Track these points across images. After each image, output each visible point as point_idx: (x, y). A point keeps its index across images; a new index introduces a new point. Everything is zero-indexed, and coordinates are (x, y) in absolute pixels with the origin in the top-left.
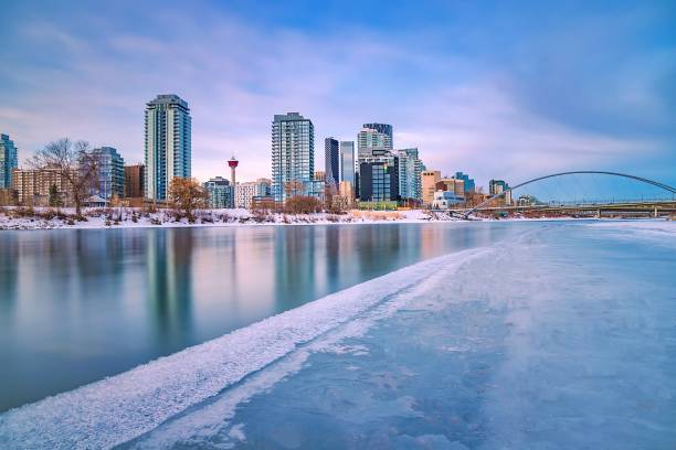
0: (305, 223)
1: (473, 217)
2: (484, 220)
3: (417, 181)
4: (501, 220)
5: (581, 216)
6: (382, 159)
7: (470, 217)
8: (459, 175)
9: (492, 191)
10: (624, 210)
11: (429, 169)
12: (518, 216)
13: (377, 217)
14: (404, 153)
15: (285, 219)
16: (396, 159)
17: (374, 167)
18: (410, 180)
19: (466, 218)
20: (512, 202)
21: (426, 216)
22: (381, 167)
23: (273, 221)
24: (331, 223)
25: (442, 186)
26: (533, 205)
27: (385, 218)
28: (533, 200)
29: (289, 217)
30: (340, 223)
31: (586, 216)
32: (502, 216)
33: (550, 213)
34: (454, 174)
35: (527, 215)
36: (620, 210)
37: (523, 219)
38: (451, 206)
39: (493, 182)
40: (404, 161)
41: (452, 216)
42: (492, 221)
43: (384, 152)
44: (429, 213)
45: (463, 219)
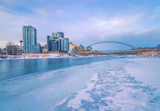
1: (77, 56)
2: (81, 56)
4: (86, 56)
5: (108, 55)
7: (75, 55)
9: (88, 49)
10: (118, 53)
16: (61, 40)
17: (53, 42)
21: (58, 55)
22: (54, 42)
32: (87, 55)
34: (80, 45)
35: (95, 55)
36: (117, 53)
37: (93, 56)
39: (88, 47)
40: (63, 41)
41: (69, 55)
42: (83, 56)
43: (57, 38)
44: (60, 55)
45: (73, 56)
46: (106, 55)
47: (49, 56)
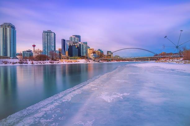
0: (40, 64)
1: (101, 61)
2: (104, 62)
3: (87, 51)
4: (109, 62)
5: (131, 61)
6: (76, 44)
7: (100, 61)
8: (99, 50)
9: (108, 54)
11: (91, 48)
12: (114, 61)
13: (69, 62)
14: (83, 43)
15: (32, 62)
16: (80, 44)
17: (73, 47)
18: (84, 51)
19: (99, 62)
20: (113, 57)
21: (86, 61)
22: (75, 47)
23: (27, 63)
24: (51, 64)
25: (94, 53)
26: (119, 58)
27: (71, 62)
28: (119, 56)
29: (34, 62)
30: (54, 64)
31: (132, 61)
32: (109, 61)
33: (123, 60)
35: (117, 61)
36: (140, 59)
38: (95, 58)
39: (108, 52)
40: (83, 45)
41: (94, 61)
42: (107, 62)
43: (76, 43)
44: (87, 60)
45: (98, 62)
46: (128, 61)
47: (79, 62)
